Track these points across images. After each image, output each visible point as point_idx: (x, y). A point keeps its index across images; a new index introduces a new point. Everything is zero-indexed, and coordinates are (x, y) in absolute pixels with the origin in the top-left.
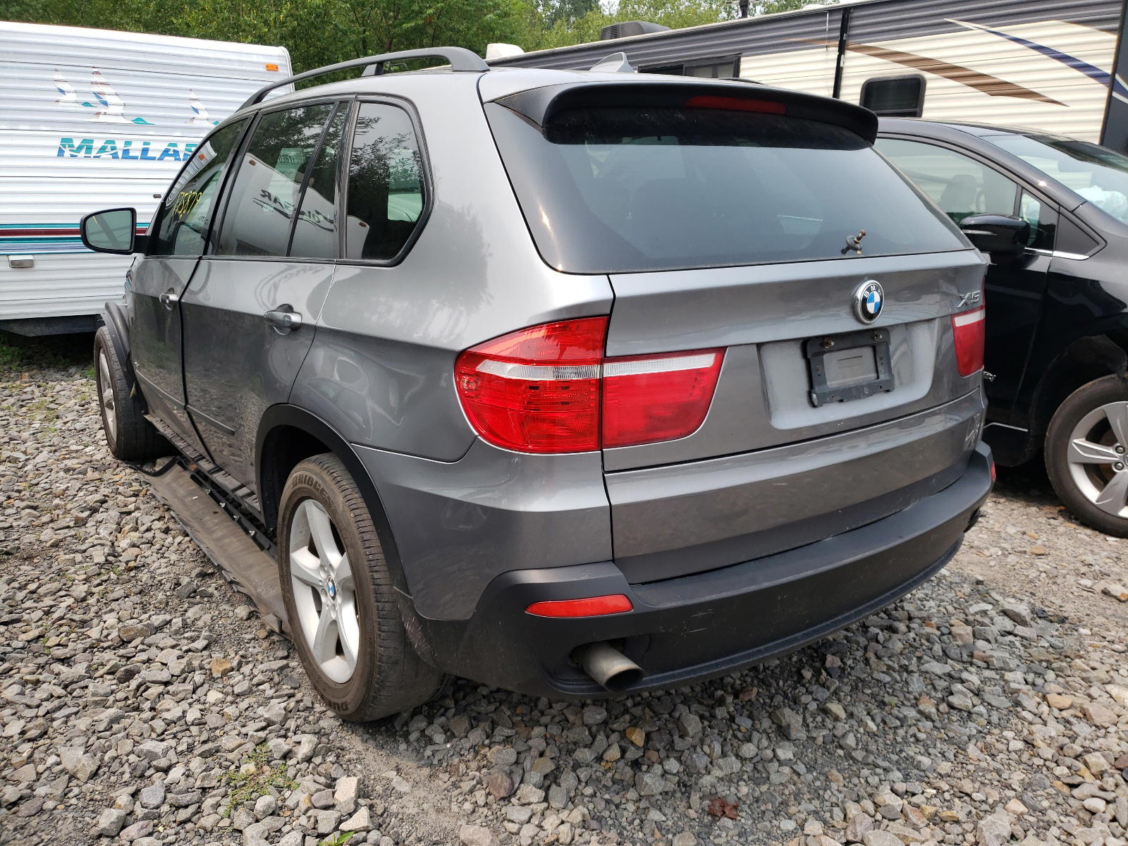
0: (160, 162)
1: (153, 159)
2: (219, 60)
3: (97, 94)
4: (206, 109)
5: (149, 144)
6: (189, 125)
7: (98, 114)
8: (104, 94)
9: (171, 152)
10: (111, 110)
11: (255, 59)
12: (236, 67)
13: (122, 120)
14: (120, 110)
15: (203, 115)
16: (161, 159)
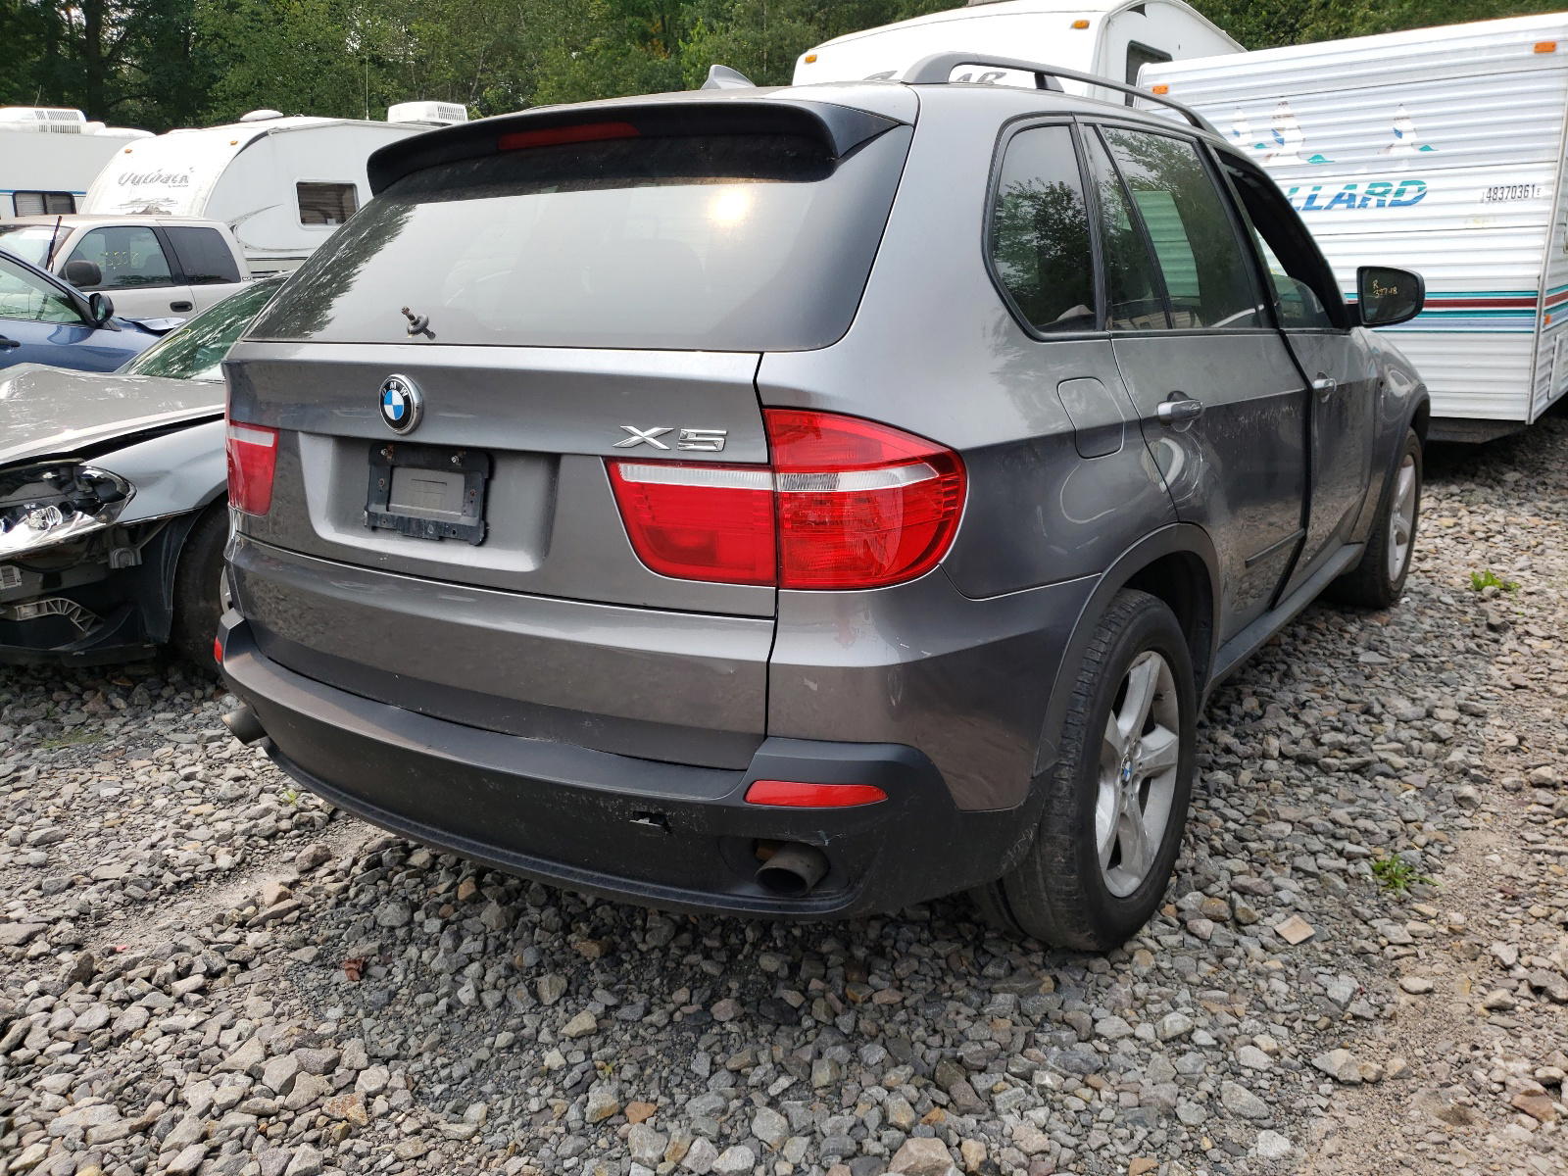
0: (1328, 212)
1: (1319, 208)
2: (1460, 51)
3: (1275, 131)
4: (1415, 130)
5: (1320, 188)
6: (1382, 156)
7: (1269, 156)
8: (1283, 129)
9: (1345, 198)
10: (1287, 148)
11: (1520, 38)
12: (1484, 57)
13: (1296, 161)
14: (1298, 147)
15: (1407, 138)
16: (1328, 208)
